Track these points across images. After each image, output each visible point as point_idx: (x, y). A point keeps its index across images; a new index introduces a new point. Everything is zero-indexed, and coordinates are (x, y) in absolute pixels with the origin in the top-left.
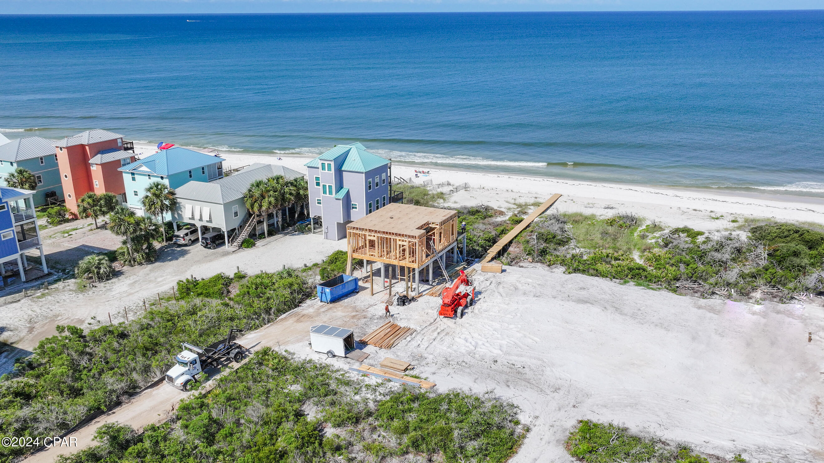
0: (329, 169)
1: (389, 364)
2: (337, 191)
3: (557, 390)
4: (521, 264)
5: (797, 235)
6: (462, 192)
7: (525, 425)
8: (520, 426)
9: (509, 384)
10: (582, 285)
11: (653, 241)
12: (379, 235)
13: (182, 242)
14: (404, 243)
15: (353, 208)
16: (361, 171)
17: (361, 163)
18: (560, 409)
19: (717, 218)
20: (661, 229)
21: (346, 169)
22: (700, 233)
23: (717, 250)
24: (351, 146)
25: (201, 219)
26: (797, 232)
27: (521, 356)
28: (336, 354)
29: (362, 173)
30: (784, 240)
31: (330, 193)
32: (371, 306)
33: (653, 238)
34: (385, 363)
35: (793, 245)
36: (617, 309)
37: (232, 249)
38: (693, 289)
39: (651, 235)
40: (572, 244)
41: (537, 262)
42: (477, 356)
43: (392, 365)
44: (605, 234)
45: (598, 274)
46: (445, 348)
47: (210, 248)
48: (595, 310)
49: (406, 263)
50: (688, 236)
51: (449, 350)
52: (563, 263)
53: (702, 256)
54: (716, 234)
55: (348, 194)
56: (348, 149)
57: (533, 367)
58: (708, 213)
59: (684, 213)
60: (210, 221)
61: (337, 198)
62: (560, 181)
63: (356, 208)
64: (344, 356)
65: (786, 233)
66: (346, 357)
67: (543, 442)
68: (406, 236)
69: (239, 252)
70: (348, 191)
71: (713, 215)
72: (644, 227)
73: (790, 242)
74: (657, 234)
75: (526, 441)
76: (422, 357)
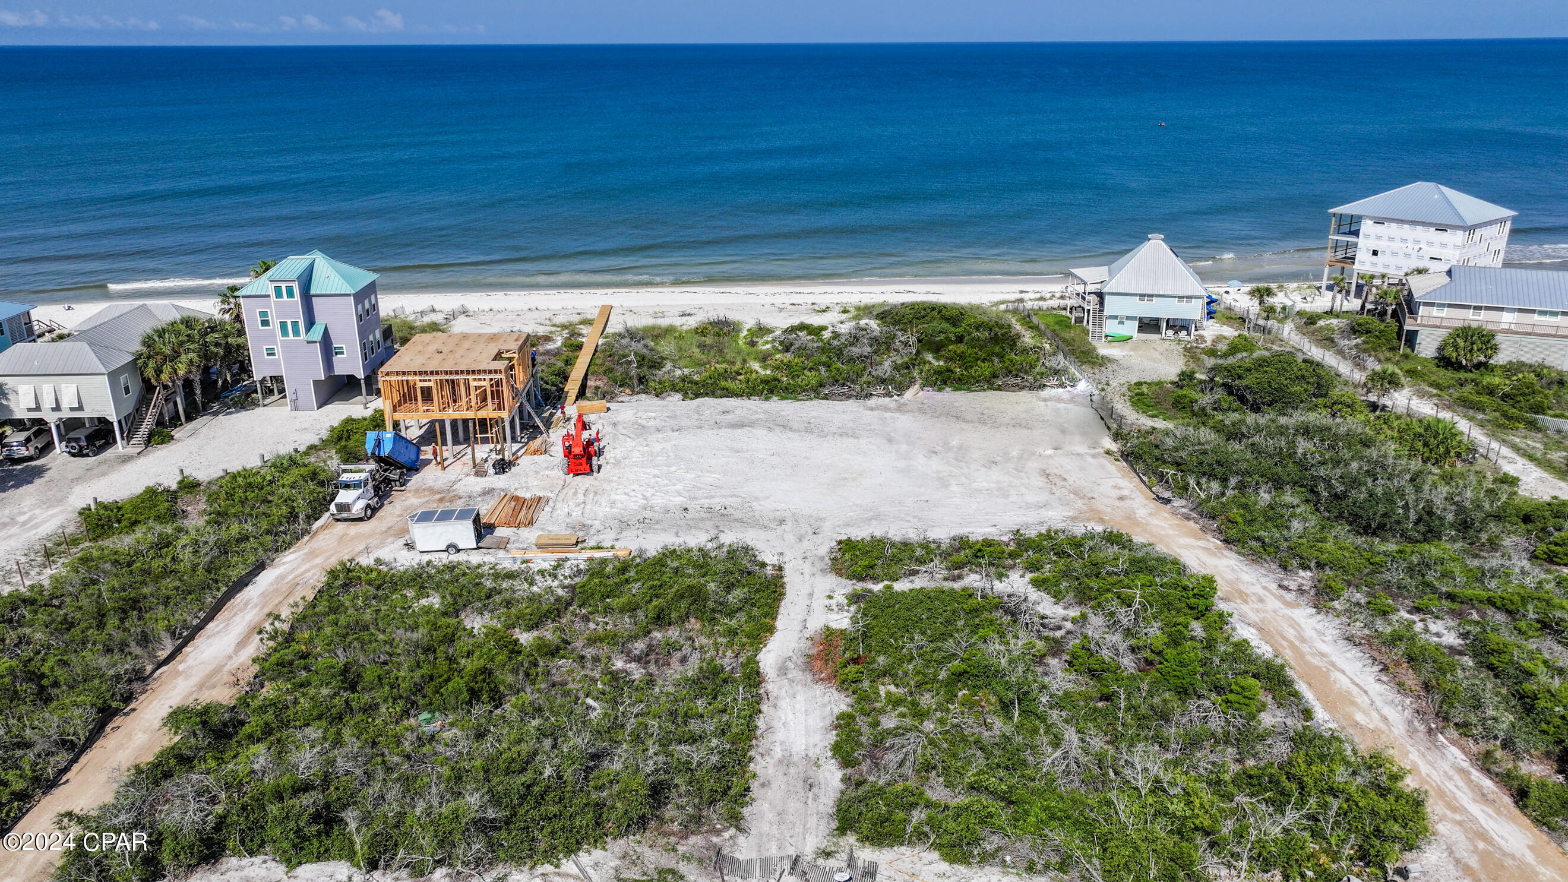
0: (290, 294)
1: (550, 542)
2: (308, 329)
3: (782, 522)
4: (620, 399)
5: (935, 313)
6: (462, 319)
7: (774, 566)
8: (769, 568)
9: (721, 528)
10: (721, 409)
11: (769, 346)
12: (438, 377)
13: (24, 452)
14: (483, 383)
15: (336, 353)
16: (348, 292)
17: (342, 280)
18: (800, 540)
19: (824, 311)
20: (769, 331)
21: (318, 292)
22: (824, 328)
23: (852, 344)
24: (313, 257)
25: (57, 408)
26: (933, 309)
27: (712, 497)
28: (461, 547)
29: (349, 295)
30: (922, 320)
31: (296, 333)
32: (455, 483)
33: (767, 342)
34: (543, 541)
35: (935, 324)
36: (784, 427)
37: (132, 450)
38: (844, 394)
39: (760, 341)
40: (669, 366)
41: (638, 393)
42: (657, 509)
43: (555, 542)
44: (702, 346)
45: (728, 393)
46: (608, 509)
47: (87, 455)
48: (760, 432)
49: (489, 412)
50: (810, 334)
51: (614, 510)
52: (674, 388)
53: (839, 354)
54: (842, 326)
55: (326, 333)
56: (307, 263)
57: (735, 505)
58: (810, 306)
59: (781, 310)
60: (81, 408)
61: (310, 339)
62: (584, 291)
63: (342, 353)
64: (475, 546)
65: (923, 313)
66: (478, 548)
67: (807, 576)
68: (485, 371)
69: (150, 452)
70: (326, 328)
71: (816, 307)
72: (745, 333)
73: (931, 321)
74: (769, 338)
75: (785, 580)
76: (584, 526)
